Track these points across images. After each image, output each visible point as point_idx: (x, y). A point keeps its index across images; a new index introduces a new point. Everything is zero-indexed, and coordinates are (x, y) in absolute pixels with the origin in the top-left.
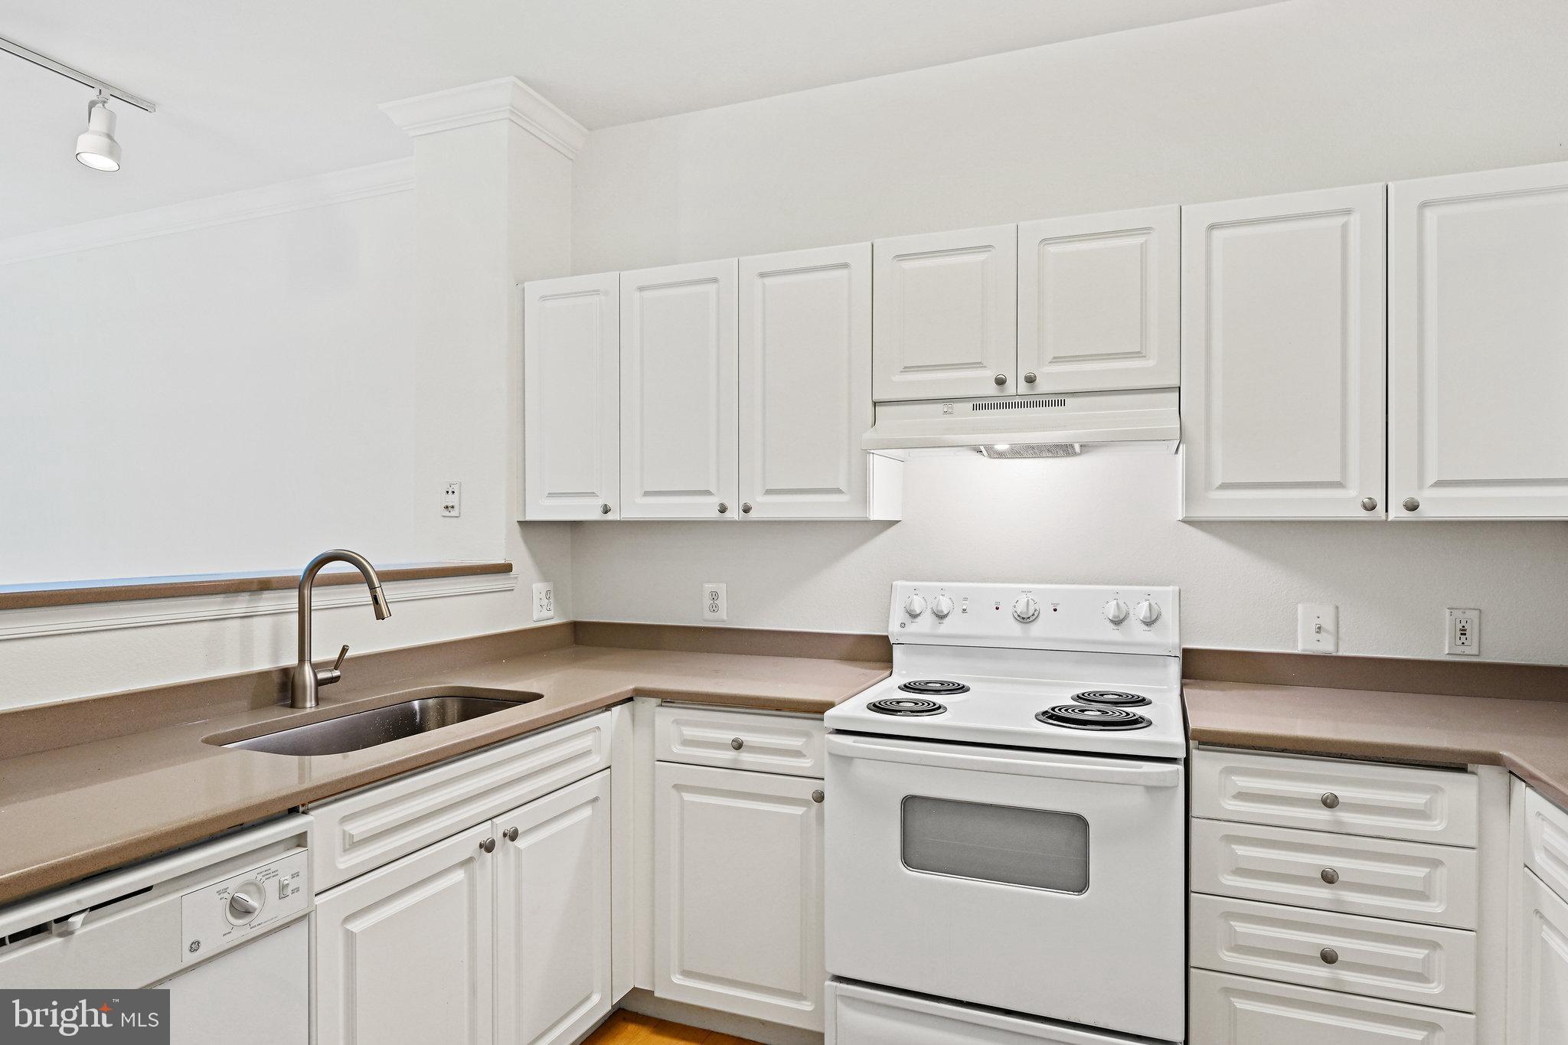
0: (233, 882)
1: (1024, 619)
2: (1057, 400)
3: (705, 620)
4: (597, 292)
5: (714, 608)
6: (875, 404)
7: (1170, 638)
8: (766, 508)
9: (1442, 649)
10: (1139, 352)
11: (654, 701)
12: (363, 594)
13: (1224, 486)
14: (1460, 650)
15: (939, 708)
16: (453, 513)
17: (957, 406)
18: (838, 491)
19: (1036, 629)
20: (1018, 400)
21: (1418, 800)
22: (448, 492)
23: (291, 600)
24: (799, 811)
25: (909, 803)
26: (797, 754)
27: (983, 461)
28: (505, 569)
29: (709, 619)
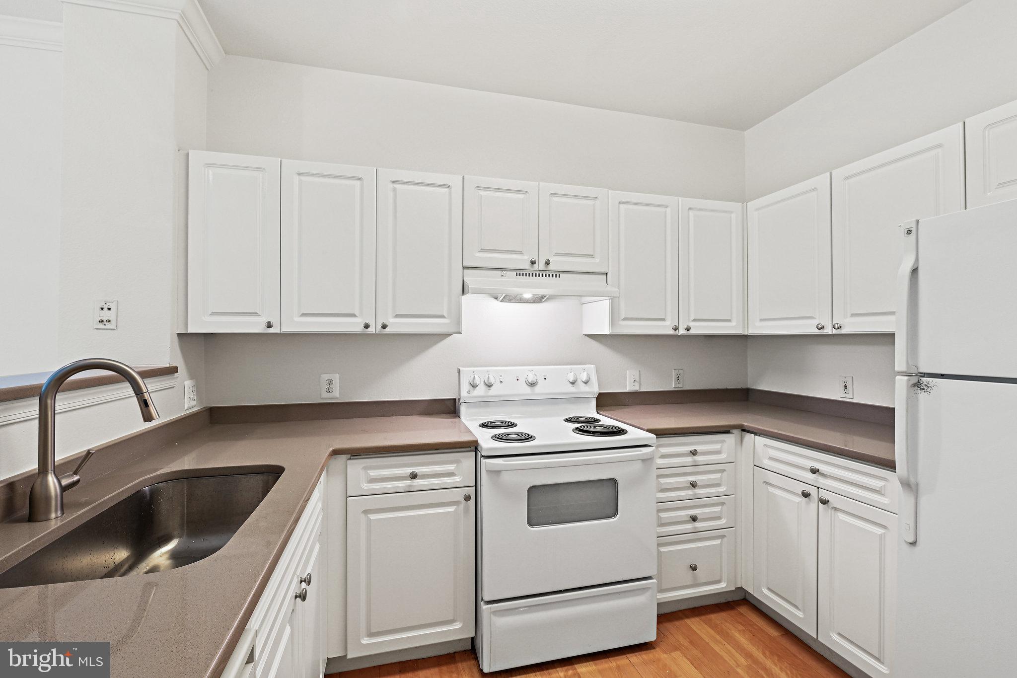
1: (532, 385)
2: (557, 274)
3: (323, 399)
4: (261, 169)
5: (330, 390)
6: (463, 268)
7: (595, 390)
8: (396, 326)
9: (672, 386)
10: (592, 255)
11: (344, 457)
13: (625, 319)
14: (677, 386)
15: (531, 437)
16: (108, 326)
17: (508, 273)
18: (442, 317)
19: (537, 389)
20: (538, 272)
22: (102, 309)
24: (452, 509)
25: (532, 490)
26: (451, 474)
27: (499, 303)
28: (173, 370)
29: (325, 397)
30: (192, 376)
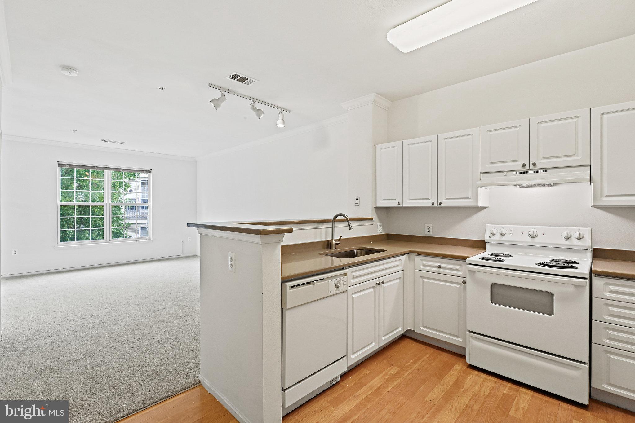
0: (336, 280)
1: (532, 237)
2: (544, 170)
3: (425, 234)
4: (396, 146)
5: (428, 231)
6: (481, 173)
7: (588, 244)
8: (446, 203)
10: (575, 155)
11: (415, 254)
12: (346, 224)
13: (609, 196)
15: (503, 260)
16: (358, 205)
17: (508, 173)
18: (469, 198)
19: (536, 240)
20: (530, 171)
22: (356, 199)
24: (458, 286)
25: (493, 285)
26: (458, 270)
27: (518, 189)
28: (371, 219)
29: (427, 234)
30: (381, 221)
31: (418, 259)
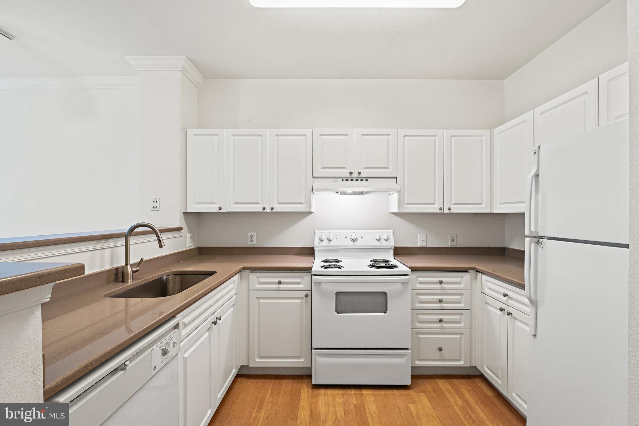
0: (162, 343)
1: (354, 240)
2: (366, 179)
3: (249, 245)
4: (217, 135)
5: (252, 241)
6: (313, 178)
7: (392, 244)
8: (279, 208)
9: (449, 244)
10: (386, 167)
11: (248, 271)
12: (154, 237)
13: (408, 204)
14: (452, 244)
15: (342, 267)
16: (156, 209)
17: (338, 179)
18: (302, 203)
19: (357, 243)
20: (355, 178)
21: (458, 280)
22: (154, 202)
23: (122, 242)
24: (299, 301)
25: (338, 294)
26: (298, 283)
27: (338, 195)
28: (180, 229)
29: (249, 244)
30: (190, 232)
31: (253, 276)
